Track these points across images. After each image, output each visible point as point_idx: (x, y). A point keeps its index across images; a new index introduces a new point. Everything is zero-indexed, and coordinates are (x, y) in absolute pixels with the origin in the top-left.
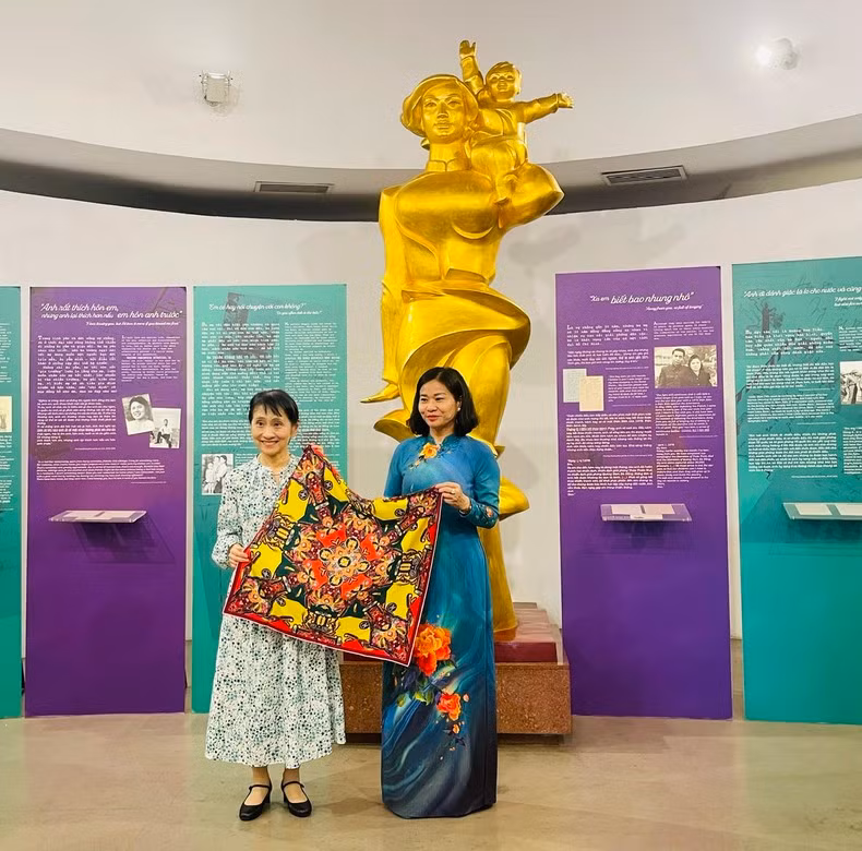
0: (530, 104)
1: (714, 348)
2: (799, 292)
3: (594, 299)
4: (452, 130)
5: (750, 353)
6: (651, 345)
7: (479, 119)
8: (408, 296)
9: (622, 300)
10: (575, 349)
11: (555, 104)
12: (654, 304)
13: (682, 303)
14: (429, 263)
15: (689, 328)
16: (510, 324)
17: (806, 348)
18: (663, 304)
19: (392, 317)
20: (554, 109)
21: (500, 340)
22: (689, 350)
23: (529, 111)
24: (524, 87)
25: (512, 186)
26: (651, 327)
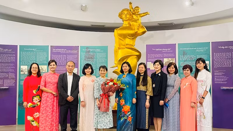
0: (142, 14)
1: (174, 59)
2: (190, 49)
3: (153, 49)
4: (127, 19)
5: (181, 60)
6: (163, 58)
7: (132, 17)
8: (119, 48)
9: (158, 50)
10: (149, 58)
11: (146, 14)
12: (164, 50)
13: (169, 50)
14: (123, 43)
15: (170, 55)
16: (138, 54)
17: (191, 59)
18: (165, 50)
19: (116, 52)
20: (146, 15)
21: (136, 57)
22: (170, 59)
23: (141, 15)
24: (141, 11)
25: (138, 29)
26: (163, 54)
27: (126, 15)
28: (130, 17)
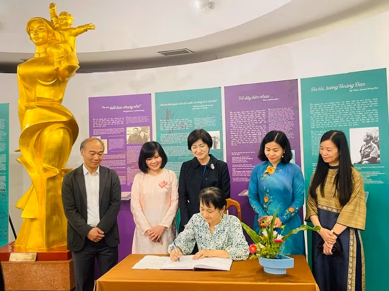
0: (75, 29)
1: (149, 127)
2: (180, 104)
3: (103, 107)
4: (41, 40)
5: (162, 129)
6: (125, 126)
7: (54, 35)
8: (27, 108)
9: (114, 108)
10: (96, 128)
11: (86, 28)
12: (126, 110)
13: (136, 109)
14: (32, 95)
15: (140, 119)
16: (65, 119)
17: (182, 127)
18: (129, 109)
20: (86, 30)
22: (140, 128)
26: (125, 118)
27: (36, 32)
28: (48, 37)
